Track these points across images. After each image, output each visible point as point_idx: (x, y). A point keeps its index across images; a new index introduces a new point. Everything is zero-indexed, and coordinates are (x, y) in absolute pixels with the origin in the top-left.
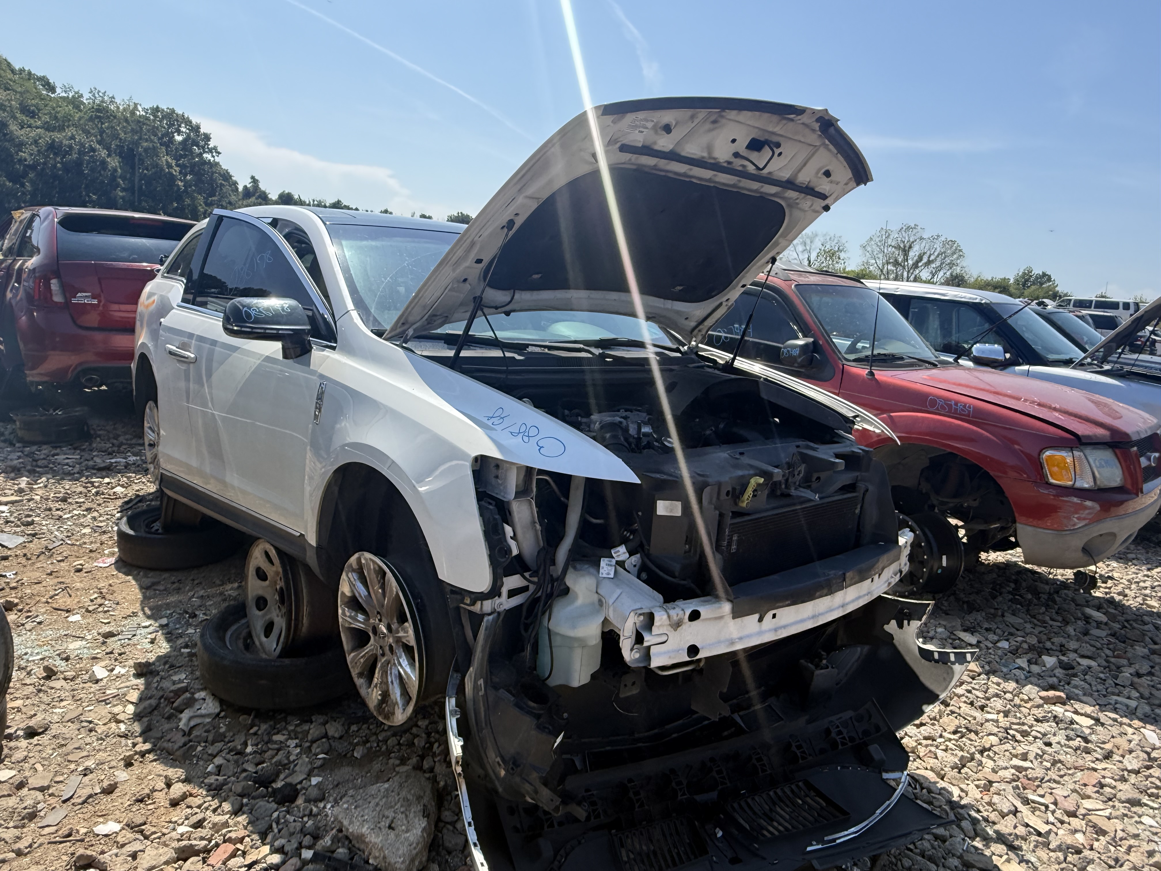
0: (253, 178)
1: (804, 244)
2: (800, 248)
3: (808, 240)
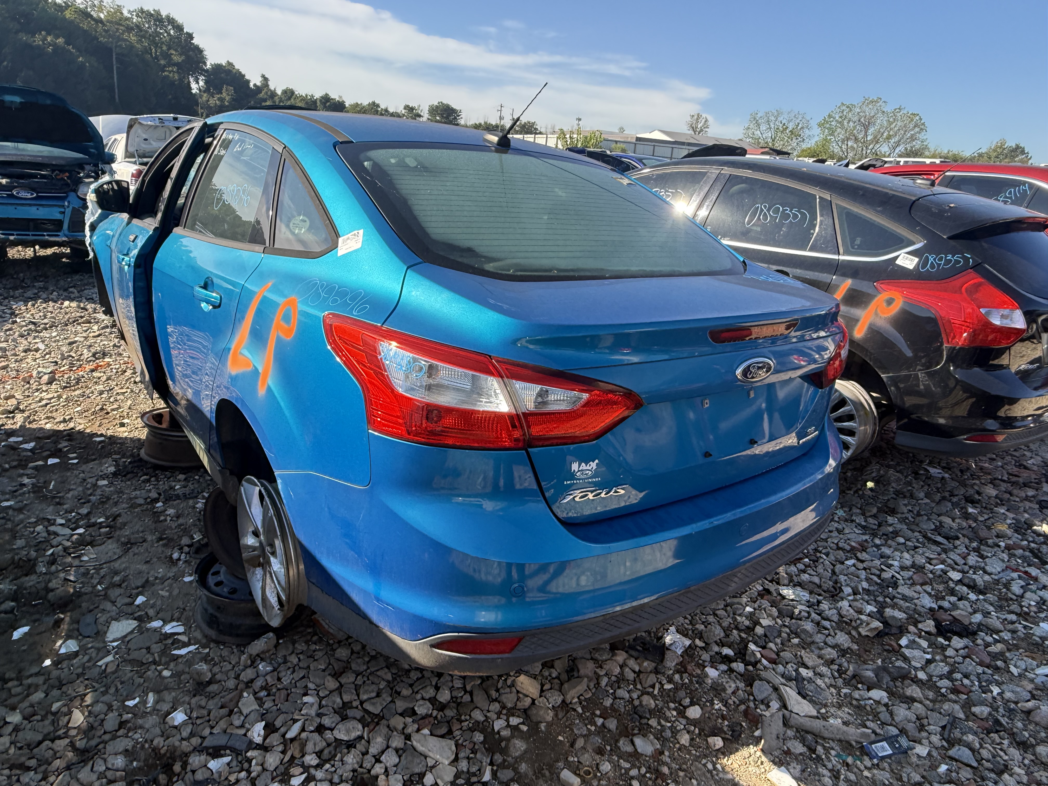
0: (263, 76)
1: (768, 122)
2: (763, 127)
3: (773, 118)
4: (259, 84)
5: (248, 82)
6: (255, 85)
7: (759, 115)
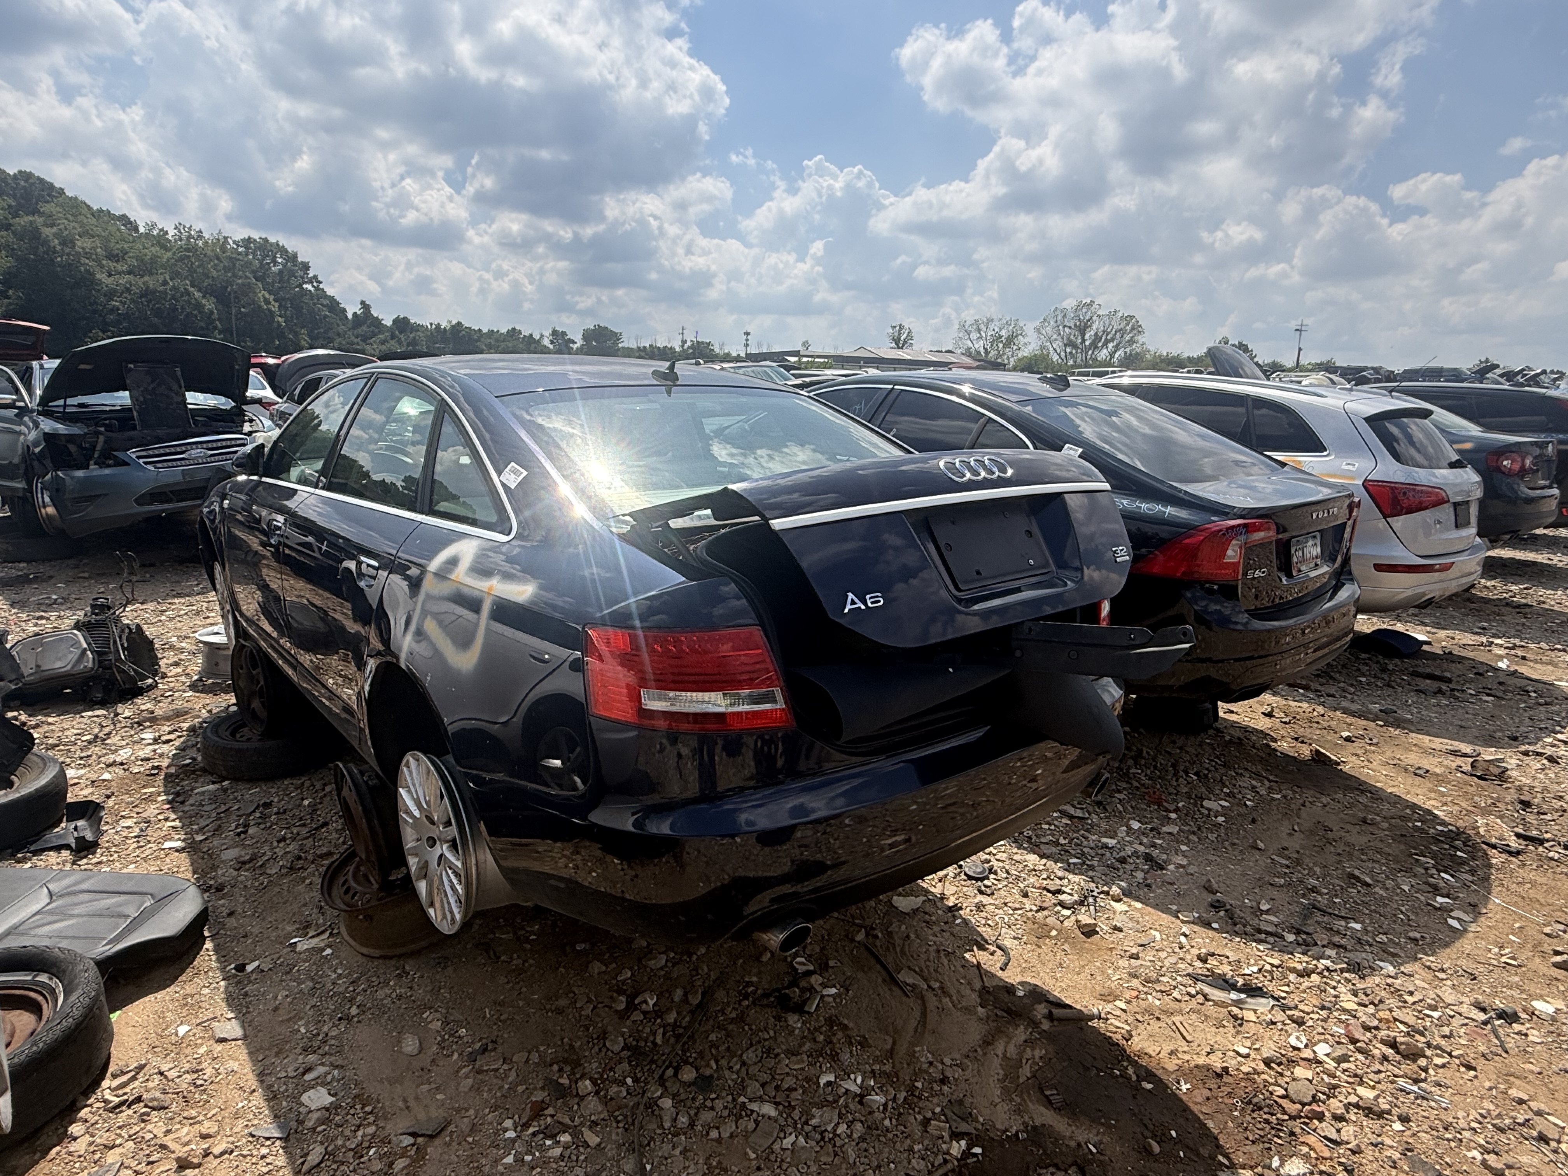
0: (363, 303)
1: (979, 330)
2: (974, 336)
3: (983, 327)
4: (359, 312)
5: (344, 310)
6: (355, 314)
7: (968, 323)
